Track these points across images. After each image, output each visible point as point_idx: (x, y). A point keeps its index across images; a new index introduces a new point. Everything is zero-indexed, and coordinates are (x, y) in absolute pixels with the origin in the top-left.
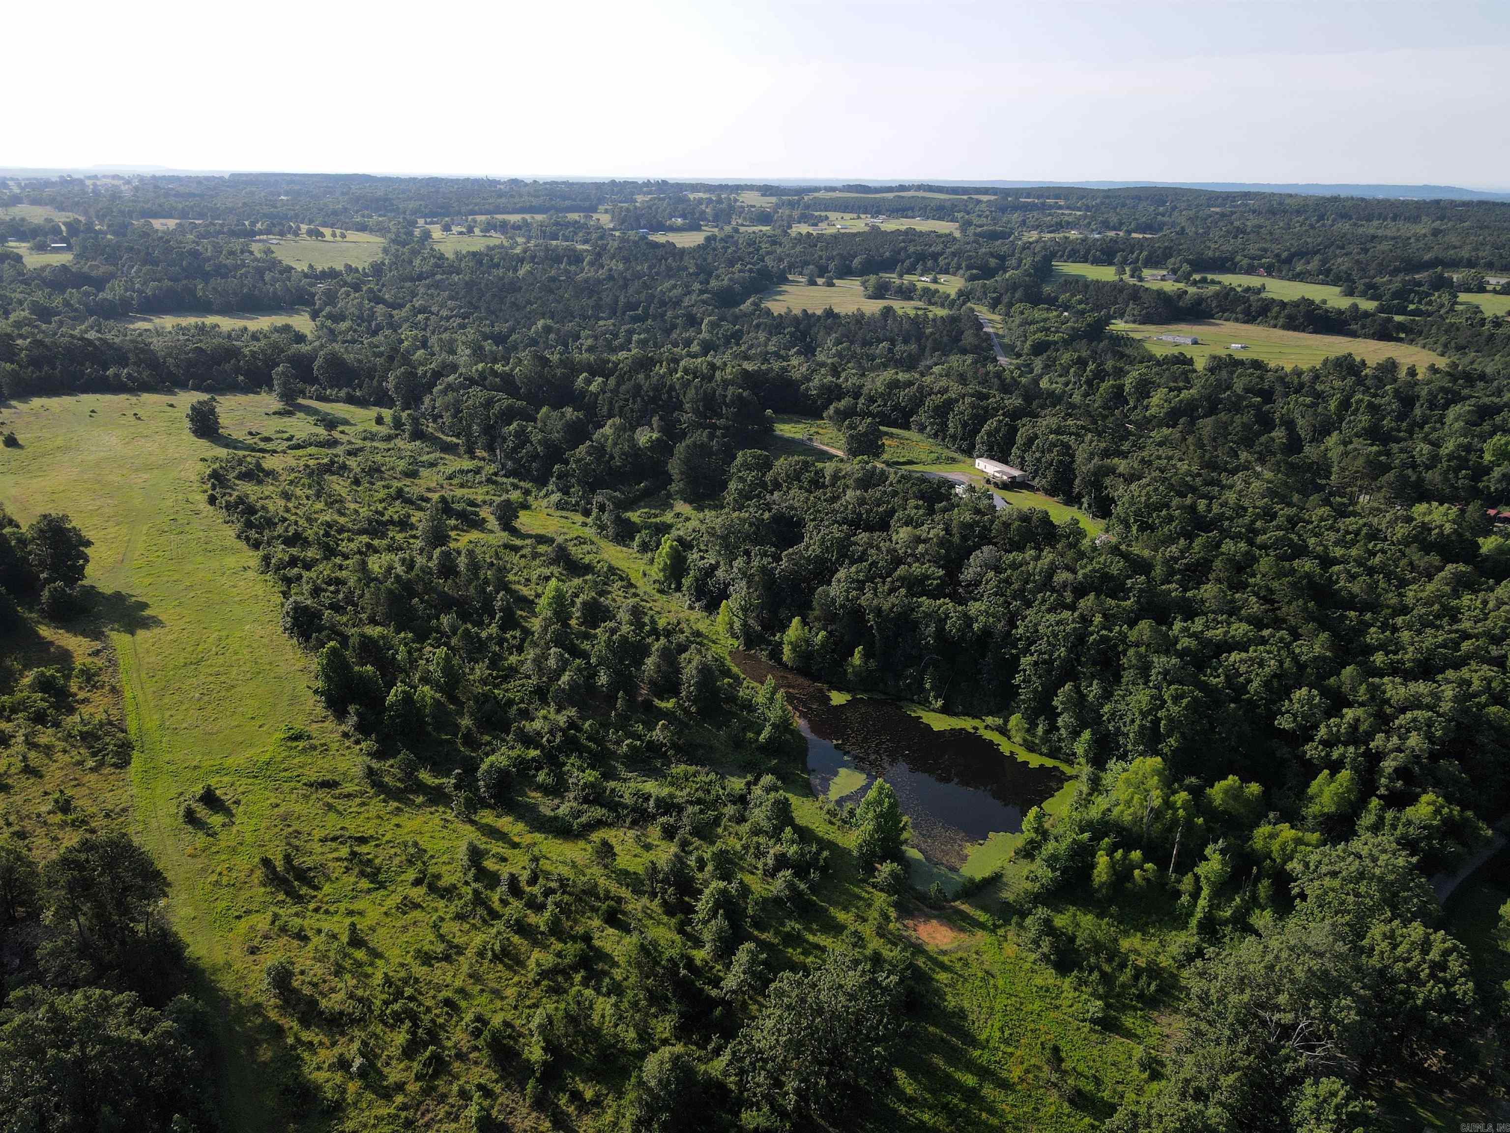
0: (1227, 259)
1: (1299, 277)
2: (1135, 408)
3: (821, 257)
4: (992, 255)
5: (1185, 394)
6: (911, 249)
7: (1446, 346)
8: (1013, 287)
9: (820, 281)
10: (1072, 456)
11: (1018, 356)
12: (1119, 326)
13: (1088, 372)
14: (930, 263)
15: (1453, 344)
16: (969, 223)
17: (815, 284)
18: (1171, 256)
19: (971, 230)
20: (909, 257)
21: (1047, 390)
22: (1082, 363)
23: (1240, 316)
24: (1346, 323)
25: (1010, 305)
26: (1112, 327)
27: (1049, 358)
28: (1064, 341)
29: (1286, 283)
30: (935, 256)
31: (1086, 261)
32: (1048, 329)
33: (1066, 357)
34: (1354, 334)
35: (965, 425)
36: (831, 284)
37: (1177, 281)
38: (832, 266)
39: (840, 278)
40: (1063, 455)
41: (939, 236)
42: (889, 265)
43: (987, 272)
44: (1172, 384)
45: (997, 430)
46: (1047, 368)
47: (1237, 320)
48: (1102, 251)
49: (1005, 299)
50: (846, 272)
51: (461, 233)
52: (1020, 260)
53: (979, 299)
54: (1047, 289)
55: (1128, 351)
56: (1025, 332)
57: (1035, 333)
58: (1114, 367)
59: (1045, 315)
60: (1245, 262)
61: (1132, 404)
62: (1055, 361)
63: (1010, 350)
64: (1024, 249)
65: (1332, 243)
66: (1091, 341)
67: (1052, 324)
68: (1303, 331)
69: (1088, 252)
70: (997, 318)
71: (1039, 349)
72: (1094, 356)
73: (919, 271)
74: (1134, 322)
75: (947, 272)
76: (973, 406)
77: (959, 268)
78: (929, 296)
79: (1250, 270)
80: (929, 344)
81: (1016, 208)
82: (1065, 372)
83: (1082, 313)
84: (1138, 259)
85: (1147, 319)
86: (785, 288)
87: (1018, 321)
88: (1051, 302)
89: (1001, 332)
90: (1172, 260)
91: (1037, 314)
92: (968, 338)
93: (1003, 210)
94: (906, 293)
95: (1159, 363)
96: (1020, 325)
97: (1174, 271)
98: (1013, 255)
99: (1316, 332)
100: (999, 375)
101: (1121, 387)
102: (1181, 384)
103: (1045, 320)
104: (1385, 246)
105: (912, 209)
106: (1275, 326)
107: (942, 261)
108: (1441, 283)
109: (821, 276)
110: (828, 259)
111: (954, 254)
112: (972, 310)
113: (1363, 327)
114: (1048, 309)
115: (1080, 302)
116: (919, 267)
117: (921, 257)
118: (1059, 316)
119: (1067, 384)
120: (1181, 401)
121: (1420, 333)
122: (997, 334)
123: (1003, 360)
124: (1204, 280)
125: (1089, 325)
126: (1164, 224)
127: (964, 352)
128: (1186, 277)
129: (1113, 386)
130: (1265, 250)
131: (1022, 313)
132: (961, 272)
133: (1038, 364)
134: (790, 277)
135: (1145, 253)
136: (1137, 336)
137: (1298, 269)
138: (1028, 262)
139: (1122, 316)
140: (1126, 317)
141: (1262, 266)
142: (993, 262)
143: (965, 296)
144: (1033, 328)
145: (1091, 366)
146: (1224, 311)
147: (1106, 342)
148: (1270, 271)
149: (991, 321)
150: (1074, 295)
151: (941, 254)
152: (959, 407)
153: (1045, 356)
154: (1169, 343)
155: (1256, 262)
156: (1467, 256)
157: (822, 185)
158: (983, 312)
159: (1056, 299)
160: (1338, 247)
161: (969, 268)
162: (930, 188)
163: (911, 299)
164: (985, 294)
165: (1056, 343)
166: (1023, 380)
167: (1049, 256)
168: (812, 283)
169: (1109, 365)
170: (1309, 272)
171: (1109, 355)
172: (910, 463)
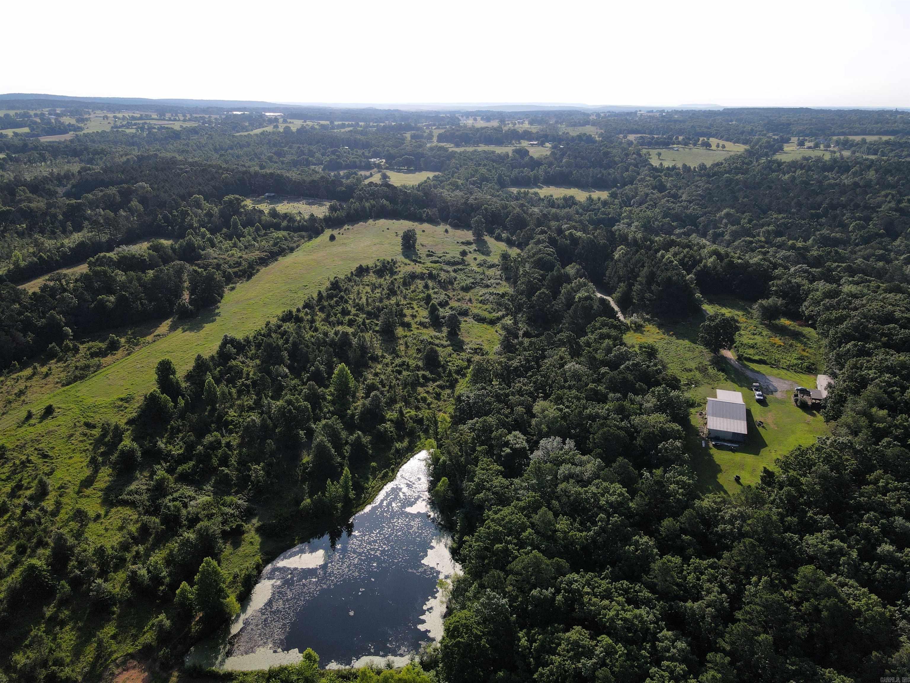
172: (761, 362)
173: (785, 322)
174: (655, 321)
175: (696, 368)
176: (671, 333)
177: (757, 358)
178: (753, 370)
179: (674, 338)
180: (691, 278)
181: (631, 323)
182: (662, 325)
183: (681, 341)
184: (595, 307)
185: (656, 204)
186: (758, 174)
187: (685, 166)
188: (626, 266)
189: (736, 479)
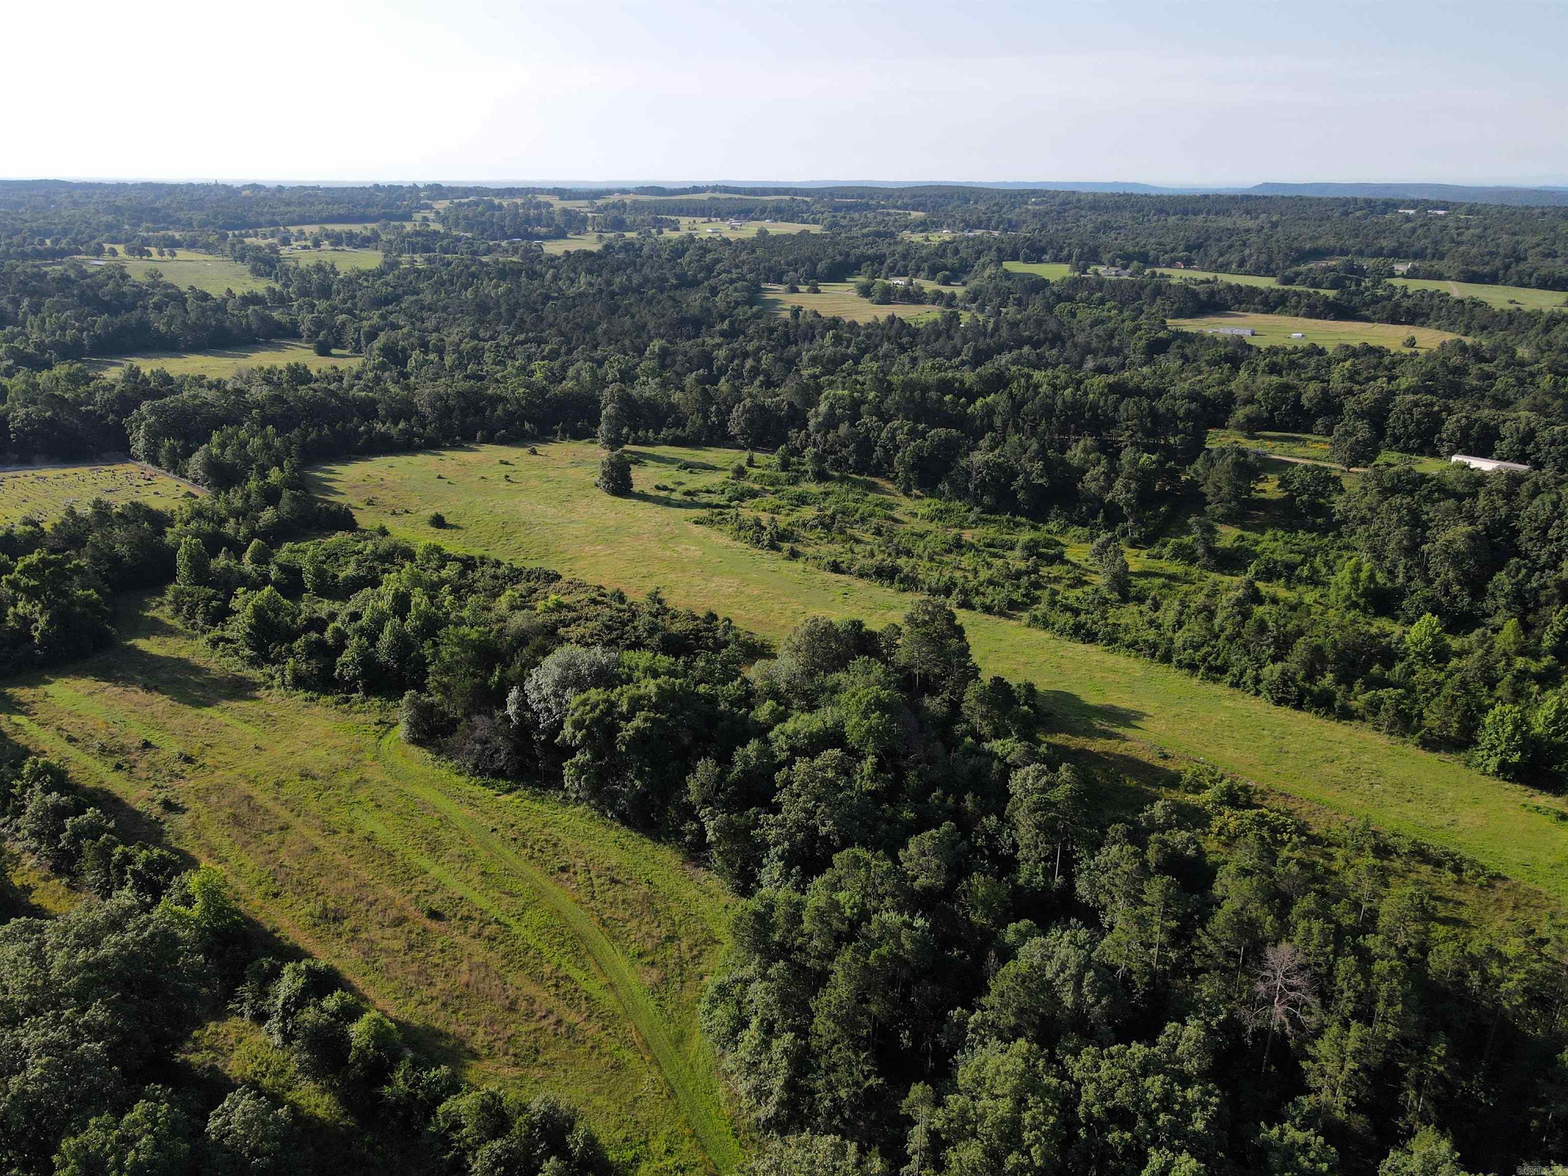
0: (1146, 255)
1: (1222, 269)
9: (802, 288)
17: (797, 291)
94: (914, 297)
103: (1109, 319)
124: (1154, 275)
128: (1140, 272)
137: (1218, 262)
148: (1190, 264)
157: (614, 187)
163: (922, 302)
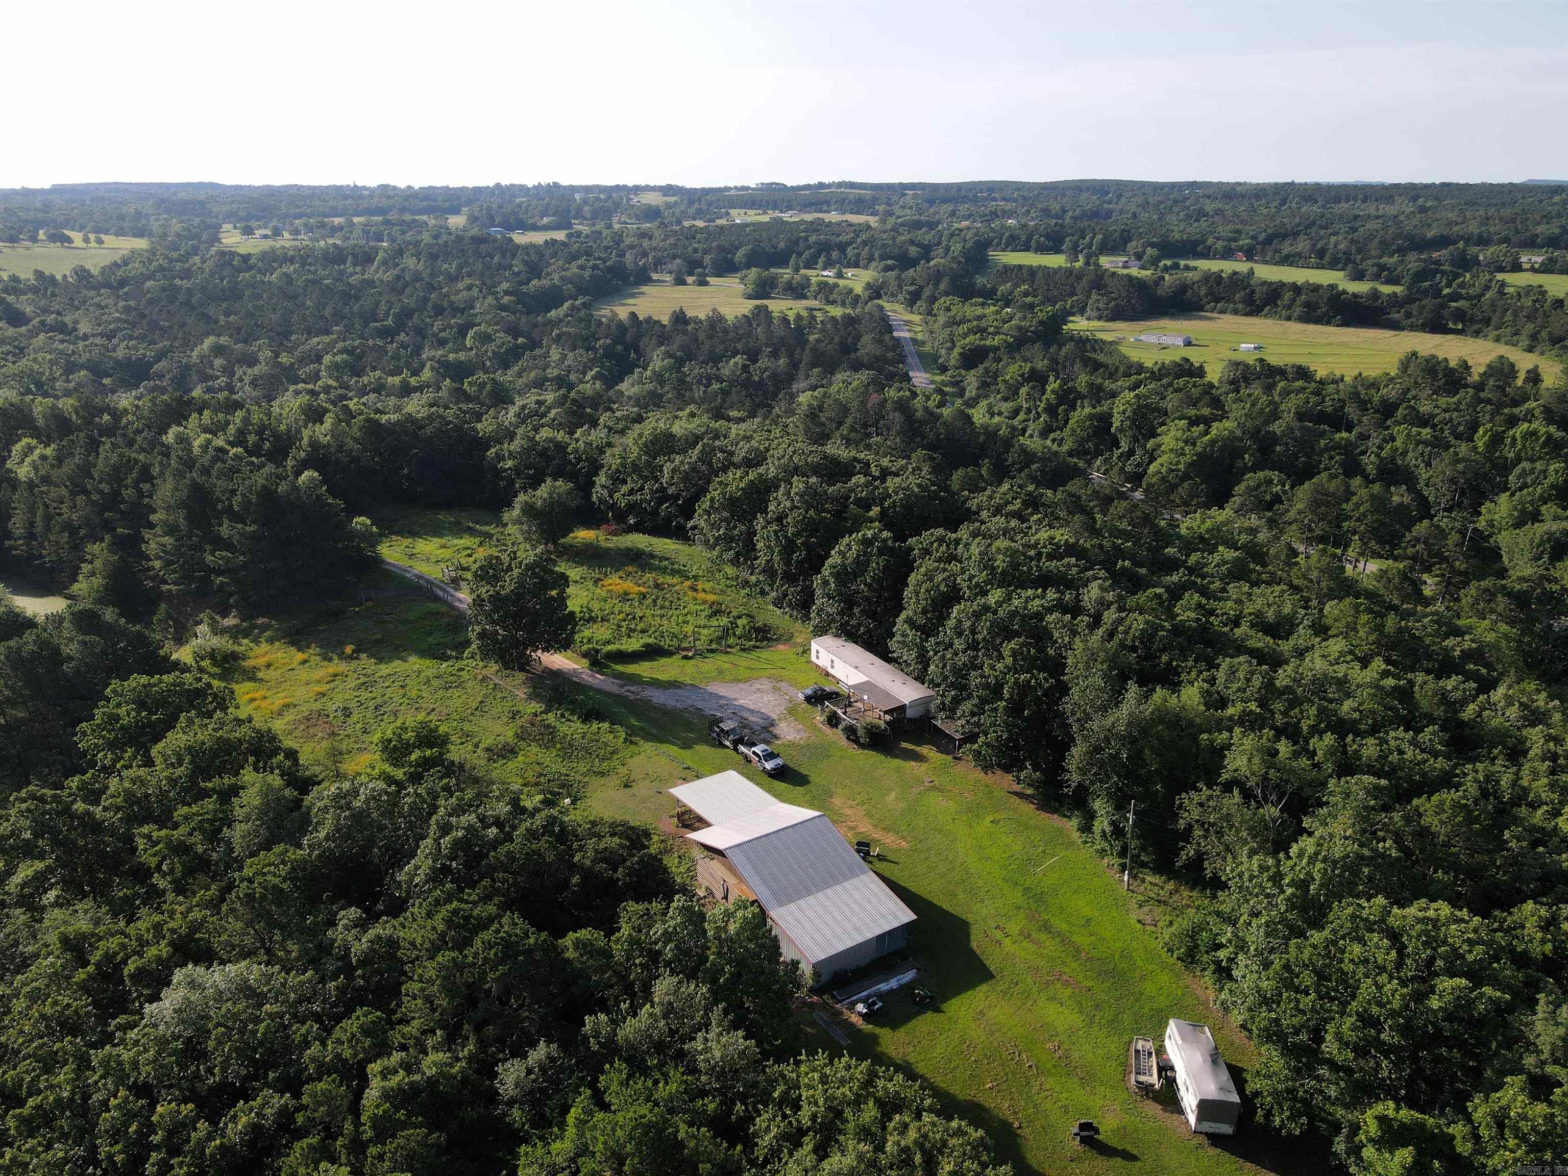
0: (1197, 243)
1: (1287, 260)
2: (1131, 453)
3: (696, 251)
4: (912, 243)
5: (1217, 429)
6: (813, 238)
7: (1534, 337)
8: (937, 276)
9: (690, 279)
10: (1057, 667)
11: (944, 369)
12: (1079, 325)
13: (1048, 395)
14: (835, 254)
15: (1544, 334)
16: (890, 214)
17: (684, 283)
18: (1131, 240)
19: (891, 221)
20: (809, 247)
21: (985, 427)
22: (1037, 379)
23: (1241, 306)
24: (1381, 311)
25: (933, 300)
26: (1071, 326)
27: (987, 371)
28: (1009, 346)
29: (1275, 268)
30: (842, 248)
31: (1027, 249)
32: (984, 330)
33: (1012, 371)
34: (1396, 326)
35: (788, 548)
36: (703, 283)
37: (1143, 268)
38: (707, 260)
39: (719, 275)
40: (1031, 665)
41: (851, 225)
42: (781, 259)
43: (905, 262)
44: (1192, 412)
45: (861, 565)
46: (985, 386)
47: (1236, 312)
48: (1047, 237)
49: (927, 292)
50: (726, 267)
51: (265, 237)
52: (948, 249)
53: (893, 295)
54: (980, 280)
55: (1101, 358)
56: (952, 334)
57: (965, 335)
58: (1091, 385)
59: (979, 311)
60: (1220, 244)
61: (1124, 446)
62: (996, 375)
63: (931, 362)
64: (952, 235)
65: (1314, 223)
66: (1047, 346)
67: (990, 323)
68: (1328, 323)
69: (1029, 239)
70: (916, 318)
71: (971, 359)
72: (1055, 366)
73: (820, 264)
74: (1100, 318)
75: (856, 265)
76: (812, 498)
77: (871, 259)
78: (826, 291)
79: (1227, 254)
80: (806, 357)
81: (944, 201)
82: (1013, 392)
83: (1031, 306)
84: (1090, 245)
85: (1117, 315)
86: (644, 289)
87: (942, 320)
88: (989, 294)
89: (920, 337)
90: (1134, 243)
91: (971, 310)
92: (867, 346)
93: (931, 202)
94: (797, 291)
95: (1155, 376)
96: (945, 326)
97: (1139, 256)
98: (939, 243)
99: (1345, 324)
100: (903, 406)
101: (1105, 420)
102: (1206, 411)
103: (980, 318)
104: (1372, 225)
105: (828, 203)
106: (1289, 319)
107: (850, 251)
108: (1465, 263)
109: (691, 274)
110: (705, 252)
111: (865, 243)
112: (881, 308)
113: (1408, 315)
114: (983, 305)
115: (1026, 294)
116: (821, 261)
117: (824, 248)
118: (998, 312)
119: (1016, 412)
120: (1213, 442)
121: (1487, 321)
122: (914, 341)
123: (920, 378)
124: (1176, 266)
125: (1041, 323)
126: (1111, 212)
127: (857, 366)
128: (1154, 262)
129: (1091, 417)
130: (1238, 232)
131: (948, 309)
132: (874, 264)
133: (972, 381)
134: (655, 276)
135: (1099, 237)
136: (1108, 337)
137: (1285, 252)
138: (957, 248)
139: (1082, 311)
140: (1089, 312)
141: (1240, 249)
142: (913, 251)
143: (875, 291)
144: (964, 327)
145: (1053, 385)
146: (1217, 300)
147: (1070, 346)
148: (1250, 254)
149: (908, 323)
150: (1016, 285)
151: (850, 244)
152: (779, 502)
153: (981, 369)
154: (1152, 345)
155: (1233, 245)
156: (1477, 231)
158: (896, 311)
159: (994, 291)
160: (1321, 227)
161: (882, 258)
162: (852, 185)
163: (804, 297)
164: (900, 287)
165: (997, 349)
166: (946, 412)
167: (983, 245)
168: (681, 282)
169: (1082, 380)
170: (1299, 255)
171: (1078, 366)
172: (652, 653)
173: (583, 535)
174: (264, 628)
175: (520, 737)
176: (349, 649)
177: (634, 644)
178: (657, 684)
179: (366, 662)
180: (312, 479)
181: (199, 657)
182: (298, 633)
183: (396, 666)
184: (71, 649)
185: (22, 350)
186: (212, 276)
187: (39, 274)
188: (78, 489)
189: (1084, 1141)
